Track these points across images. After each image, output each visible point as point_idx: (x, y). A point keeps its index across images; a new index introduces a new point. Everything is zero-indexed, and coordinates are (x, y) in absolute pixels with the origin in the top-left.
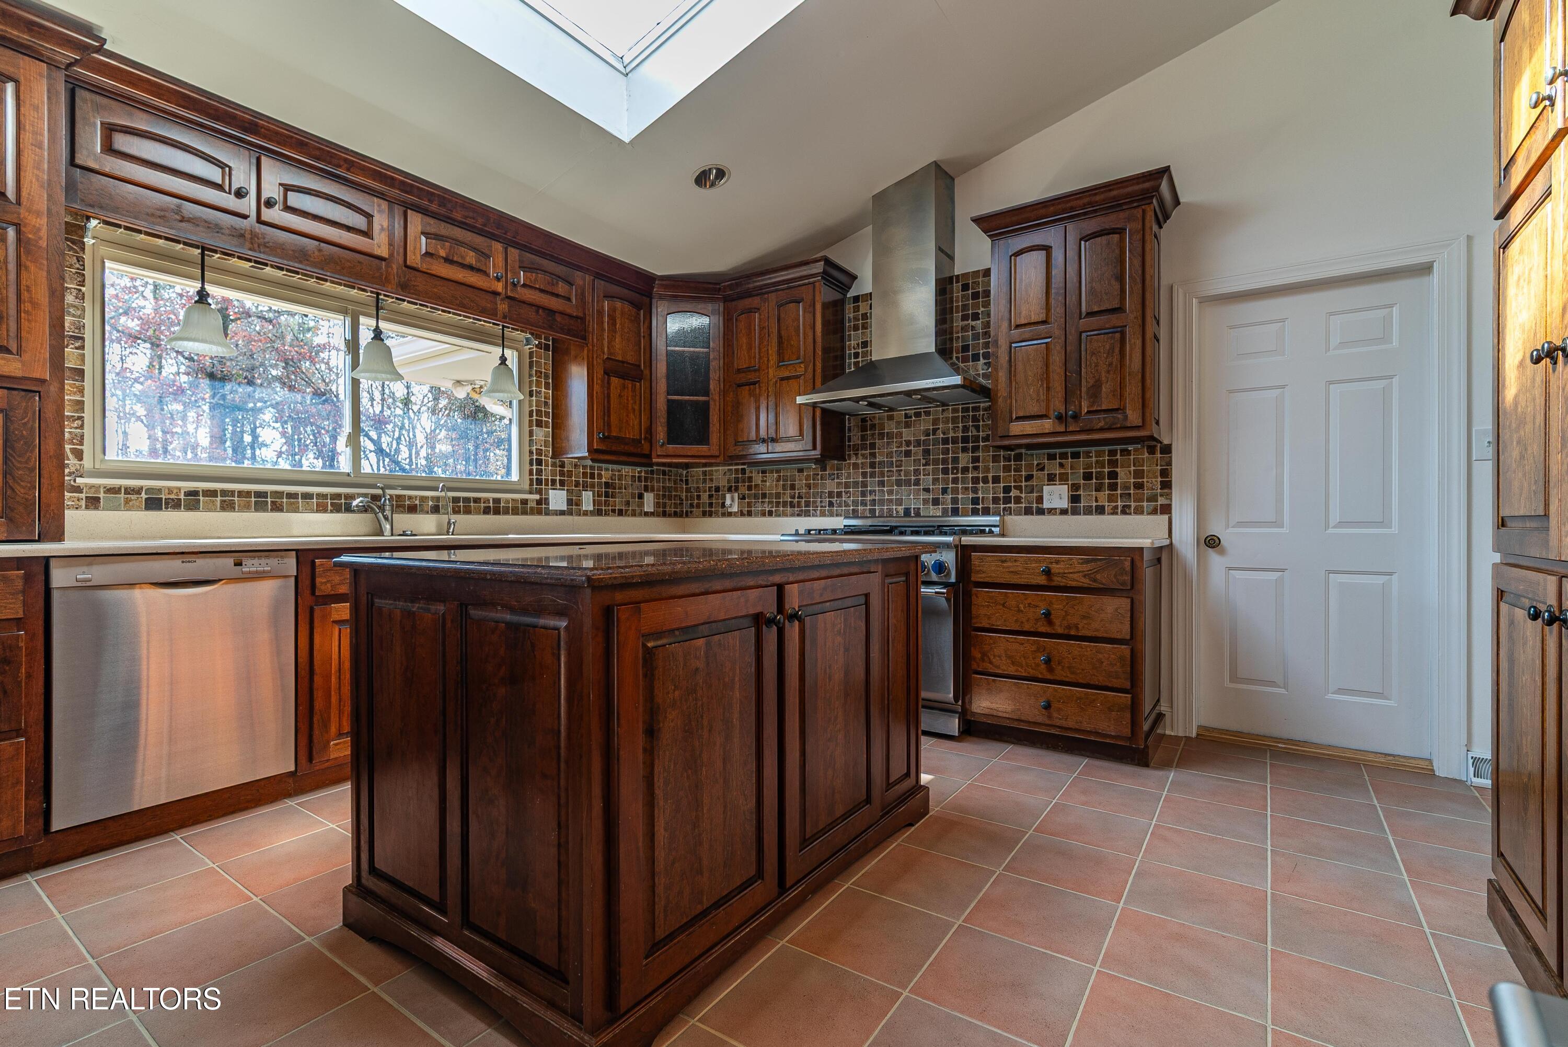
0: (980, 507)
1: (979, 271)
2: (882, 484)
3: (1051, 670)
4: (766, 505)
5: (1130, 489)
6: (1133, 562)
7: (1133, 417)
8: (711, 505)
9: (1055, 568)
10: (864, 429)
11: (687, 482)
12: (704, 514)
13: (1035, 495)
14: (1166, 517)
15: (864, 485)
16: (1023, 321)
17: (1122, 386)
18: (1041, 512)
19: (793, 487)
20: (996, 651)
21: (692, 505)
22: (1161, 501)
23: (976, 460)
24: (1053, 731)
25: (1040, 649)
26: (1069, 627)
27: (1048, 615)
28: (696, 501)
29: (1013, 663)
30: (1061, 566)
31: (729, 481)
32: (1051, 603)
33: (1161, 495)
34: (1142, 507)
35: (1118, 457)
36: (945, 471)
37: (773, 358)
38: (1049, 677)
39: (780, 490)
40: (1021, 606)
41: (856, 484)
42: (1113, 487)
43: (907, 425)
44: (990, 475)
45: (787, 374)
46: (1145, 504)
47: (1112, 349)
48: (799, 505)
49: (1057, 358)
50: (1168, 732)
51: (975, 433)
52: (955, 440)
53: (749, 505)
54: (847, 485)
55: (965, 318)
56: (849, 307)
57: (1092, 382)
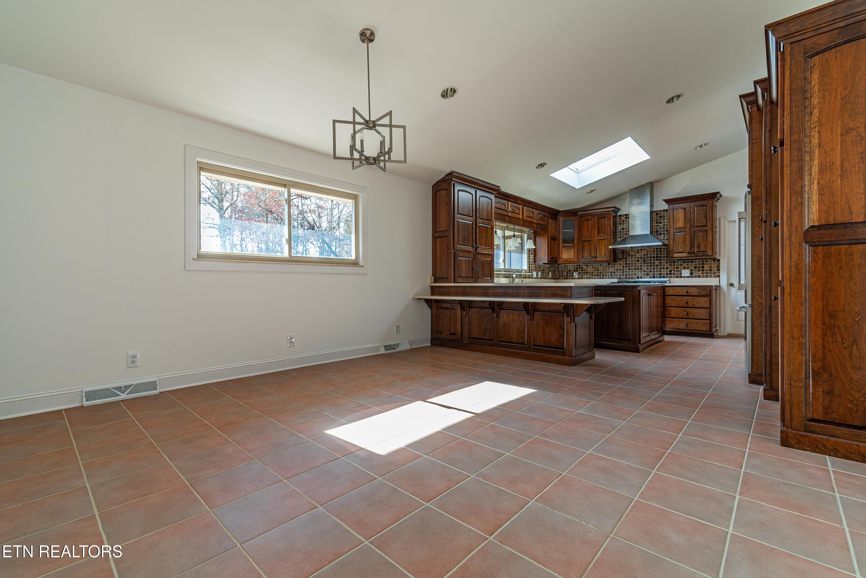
0: (662, 276)
1: (661, 210)
2: (629, 269)
3: (688, 316)
4: (588, 276)
5: (708, 271)
6: (710, 289)
7: (710, 253)
8: (567, 276)
9: (689, 291)
10: (623, 253)
11: (558, 269)
12: (565, 278)
13: (679, 272)
14: (719, 278)
15: (623, 270)
16: (678, 227)
17: (706, 245)
18: (681, 277)
19: (598, 270)
20: (673, 312)
21: (560, 276)
22: (717, 274)
23: (660, 263)
24: (688, 331)
25: (685, 311)
26: (693, 305)
27: (687, 302)
28: (561, 274)
29: (677, 315)
30: (691, 290)
31: (574, 268)
32: (688, 299)
33: (717, 273)
34: (712, 276)
35: (705, 262)
36: (651, 266)
37: (596, 234)
38: (687, 317)
39: (593, 271)
40: (680, 301)
41: (620, 269)
42: (703, 270)
43: (638, 253)
44: (665, 267)
45: (601, 238)
46: (712, 275)
47: (704, 236)
48: (600, 275)
49: (688, 237)
50: (719, 335)
51: (660, 255)
52: (654, 257)
53: (582, 275)
54: (617, 270)
55: (657, 223)
56: (618, 218)
57: (698, 244)
